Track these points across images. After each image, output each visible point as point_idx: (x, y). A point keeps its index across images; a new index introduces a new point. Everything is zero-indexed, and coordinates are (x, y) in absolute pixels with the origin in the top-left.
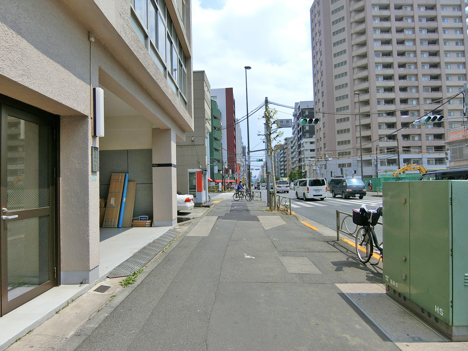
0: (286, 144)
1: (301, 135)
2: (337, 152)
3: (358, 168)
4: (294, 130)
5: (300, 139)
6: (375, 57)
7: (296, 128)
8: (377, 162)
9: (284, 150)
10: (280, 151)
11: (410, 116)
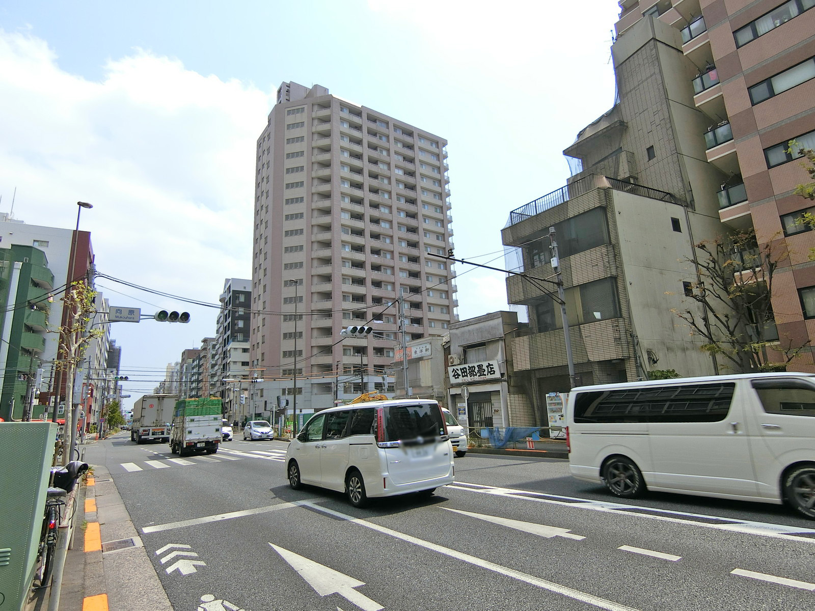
0: (204, 349)
1: (228, 336)
2: (281, 368)
3: (312, 396)
4: (219, 325)
5: (226, 342)
6: (342, 233)
7: (222, 323)
8: (337, 387)
9: (200, 359)
10: (193, 362)
11: (384, 322)
